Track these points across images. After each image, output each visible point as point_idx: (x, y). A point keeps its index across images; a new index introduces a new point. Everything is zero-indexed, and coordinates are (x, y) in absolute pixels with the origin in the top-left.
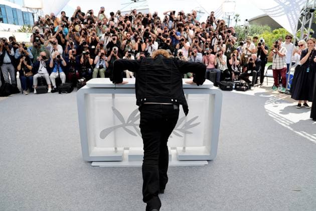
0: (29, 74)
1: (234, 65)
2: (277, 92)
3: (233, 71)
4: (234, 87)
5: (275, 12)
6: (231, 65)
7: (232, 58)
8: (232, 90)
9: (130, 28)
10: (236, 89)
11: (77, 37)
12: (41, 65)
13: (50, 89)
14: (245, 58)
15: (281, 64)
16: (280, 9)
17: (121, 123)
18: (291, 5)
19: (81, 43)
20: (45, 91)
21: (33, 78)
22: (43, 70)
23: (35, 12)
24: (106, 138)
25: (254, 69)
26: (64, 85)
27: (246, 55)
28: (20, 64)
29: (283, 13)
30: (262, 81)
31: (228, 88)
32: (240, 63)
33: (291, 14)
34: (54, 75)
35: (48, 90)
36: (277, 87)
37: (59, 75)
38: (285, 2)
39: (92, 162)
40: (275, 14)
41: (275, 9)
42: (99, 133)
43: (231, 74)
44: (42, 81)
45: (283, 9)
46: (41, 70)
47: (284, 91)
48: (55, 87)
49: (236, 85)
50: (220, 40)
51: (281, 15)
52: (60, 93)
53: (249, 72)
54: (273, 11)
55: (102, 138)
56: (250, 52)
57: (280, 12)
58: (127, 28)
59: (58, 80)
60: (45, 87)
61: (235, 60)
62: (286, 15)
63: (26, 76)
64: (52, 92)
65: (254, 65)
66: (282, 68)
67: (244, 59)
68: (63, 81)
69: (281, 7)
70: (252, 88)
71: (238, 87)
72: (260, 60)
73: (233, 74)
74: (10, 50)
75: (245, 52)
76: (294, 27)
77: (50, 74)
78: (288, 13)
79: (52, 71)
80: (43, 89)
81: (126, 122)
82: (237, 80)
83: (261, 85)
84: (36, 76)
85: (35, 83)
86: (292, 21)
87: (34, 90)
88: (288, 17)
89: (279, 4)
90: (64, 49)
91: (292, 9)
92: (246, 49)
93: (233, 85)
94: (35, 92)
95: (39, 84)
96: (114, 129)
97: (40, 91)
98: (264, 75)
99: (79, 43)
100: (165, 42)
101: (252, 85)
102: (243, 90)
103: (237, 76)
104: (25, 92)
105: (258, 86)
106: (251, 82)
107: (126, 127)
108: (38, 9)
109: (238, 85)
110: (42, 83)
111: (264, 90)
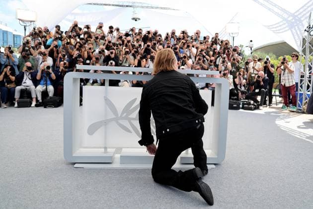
0: (11, 86)
1: (240, 84)
2: (287, 111)
3: (239, 90)
4: (241, 106)
5: (277, 29)
6: (237, 85)
7: (238, 77)
8: (239, 109)
9: (130, 44)
10: (243, 108)
11: (70, 51)
12: (25, 77)
13: (34, 103)
14: (252, 77)
15: (290, 80)
16: (285, 24)
18: (293, 21)
19: (75, 56)
21: (15, 89)
22: (27, 82)
23: (28, 25)
24: (94, 135)
25: (262, 87)
26: (51, 98)
27: (253, 73)
28: (3, 74)
29: (287, 29)
30: (270, 102)
31: (235, 107)
32: (247, 82)
33: (295, 29)
34: (40, 88)
35: (31, 103)
36: (288, 106)
37: (46, 88)
38: (288, 18)
39: (75, 163)
40: (279, 30)
41: (278, 25)
42: (87, 128)
43: (238, 93)
44: (26, 94)
45: (287, 24)
46: (25, 83)
47: (295, 110)
48: (41, 101)
49: (243, 104)
50: (224, 58)
52: (45, 107)
53: (257, 91)
54: (277, 27)
56: (257, 71)
57: (284, 28)
58: (126, 44)
59: (45, 94)
60: (28, 100)
61: (240, 79)
62: (290, 31)
63: (7, 88)
64: (37, 106)
65: (262, 83)
66: (291, 84)
67: (250, 78)
68: (51, 94)
69: (285, 22)
70: (261, 107)
71: (245, 106)
72: (267, 78)
73: (240, 94)
75: (252, 71)
76: (299, 43)
77: (36, 86)
78: (292, 28)
79: (39, 84)
80: (27, 102)
81: (119, 116)
83: (270, 105)
84: (18, 88)
85: (17, 96)
86: (297, 37)
87: (14, 104)
88: (292, 31)
89: (282, 20)
91: (295, 24)
92: (253, 67)
93: (240, 104)
94: (16, 105)
97: (21, 105)
98: (273, 94)
99: (73, 56)
101: (261, 105)
102: (251, 109)
103: (244, 95)
104: (4, 106)
105: (266, 106)
106: (259, 102)
108: (31, 22)
109: (245, 104)
111: (274, 110)
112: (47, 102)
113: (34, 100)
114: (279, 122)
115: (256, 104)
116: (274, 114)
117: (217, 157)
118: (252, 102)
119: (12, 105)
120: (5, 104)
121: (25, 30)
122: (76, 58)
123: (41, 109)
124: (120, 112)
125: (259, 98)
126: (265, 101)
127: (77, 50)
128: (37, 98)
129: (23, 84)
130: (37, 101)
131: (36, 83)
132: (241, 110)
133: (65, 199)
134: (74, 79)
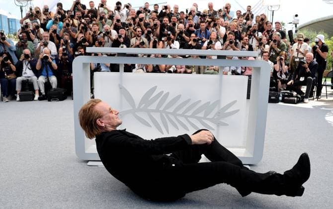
0: (11, 77)
1: (281, 72)
3: (279, 79)
4: (280, 98)
6: (277, 72)
7: (278, 63)
8: (278, 103)
9: (142, 23)
10: (284, 101)
12: (25, 66)
13: (37, 96)
14: (295, 62)
17: (132, 108)
20: (31, 98)
21: (16, 81)
22: (28, 73)
23: (24, 5)
25: (309, 74)
26: (55, 90)
27: (297, 58)
31: (273, 99)
32: (289, 69)
34: (42, 79)
35: (34, 97)
39: (88, 161)
43: (277, 83)
44: (28, 86)
46: (26, 73)
48: (44, 94)
49: (284, 96)
52: (49, 101)
53: (302, 79)
56: (302, 54)
59: (48, 85)
60: (31, 92)
61: (281, 65)
63: (7, 78)
64: (40, 99)
65: (308, 70)
67: (293, 64)
68: (54, 86)
70: (306, 100)
71: (286, 98)
72: (316, 63)
73: (280, 83)
75: (295, 54)
77: (38, 77)
79: (41, 75)
80: (29, 95)
81: (137, 107)
82: (284, 90)
83: (317, 98)
84: (19, 79)
85: (18, 88)
87: (16, 98)
92: (297, 49)
93: (279, 96)
94: (18, 99)
95: (23, 89)
97: (24, 98)
98: (323, 84)
101: (306, 97)
102: (293, 102)
103: (285, 85)
104: (6, 99)
105: (313, 99)
106: (304, 93)
109: (286, 96)
111: (322, 104)
112: (49, 95)
113: (37, 92)
114: (330, 119)
115: (299, 96)
116: (323, 108)
117: (252, 156)
118: (295, 94)
119: (14, 98)
120: (7, 97)
121: (22, 11)
122: (80, 42)
123: (45, 103)
124: (137, 103)
125: (304, 89)
126: (312, 92)
127: (81, 32)
128: (39, 91)
129: (24, 75)
130: (40, 93)
131: (38, 74)
132: (280, 103)
133: (81, 198)
134: (84, 64)
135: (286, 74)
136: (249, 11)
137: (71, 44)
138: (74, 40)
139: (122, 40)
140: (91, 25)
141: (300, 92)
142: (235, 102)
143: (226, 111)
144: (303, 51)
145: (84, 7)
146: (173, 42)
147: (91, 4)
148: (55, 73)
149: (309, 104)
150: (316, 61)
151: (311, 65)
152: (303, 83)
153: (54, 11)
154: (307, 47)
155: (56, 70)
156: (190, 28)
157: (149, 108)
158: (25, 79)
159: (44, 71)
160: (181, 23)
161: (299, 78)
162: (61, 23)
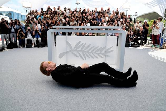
0: (23, 38)
1: (130, 35)
2: (154, 48)
3: (130, 37)
4: (130, 45)
5: (151, 5)
9: (75, 16)
10: (131, 46)
14: (136, 31)
15: (157, 32)
16: (155, 2)
17: (70, 50)
19: (50, 23)
22: (29, 36)
23: (28, 9)
24: (62, 58)
25: (142, 36)
27: (136, 29)
28: (18, 33)
29: (157, 4)
30: (145, 43)
31: (127, 46)
32: (133, 34)
33: (161, 5)
34: (35, 39)
35: (32, 46)
36: (154, 45)
40: (152, 6)
41: (152, 3)
42: (59, 55)
43: (129, 39)
44: (29, 41)
45: (157, 2)
46: (28, 36)
47: (158, 47)
48: (36, 45)
49: (131, 44)
51: (156, 6)
52: (38, 47)
53: (139, 38)
54: (151, 4)
55: (60, 58)
57: (155, 4)
58: (73, 16)
59: (37, 41)
61: (130, 32)
63: (21, 39)
64: (34, 47)
65: (141, 34)
66: (157, 34)
68: (40, 41)
70: (140, 46)
72: (144, 31)
73: (130, 39)
74: (15, 25)
75: (136, 28)
76: (163, 12)
77: (34, 38)
78: (159, 4)
80: (30, 45)
81: (73, 49)
82: (132, 42)
83: (145, 45)
84: (26, 39)
85: (26, 42)
86: (162, 9)
88: (159, 6)
90: (41, 26)
91: (161, 2)
92: (136, 26)
93: (130, 44)
94: (26, 47)
95: (28, 43)
96: (66, 53)
98: (147, 39)
100: (93, 23)
101: (141, 45)
102: (135, 47)
103: (132, 40)
104: (21, 47)
105: (143, 46)
106: (139, 43)
107: (73, 52)
108: (29, 7)
109: (133, 44)
110: (29, 42)
111: (147, 47)
112: (38, 45)
113: (33, 44)
114: (150, 53)
115: (138, 44)
116: (147, 49)
117: (119, 68)
118: (136, 43)
119: (24, 47)
120: (21, 46)
121: (27, 12)
122: (50, 24)
123: (37, 48)
124: (73, 48)
125: (140, 41)
126: (143, 43)
127: (51, 20)
128: (34, 43)
129: (28, 37)
130: (35, 44)
131: (33, 37)
132: (130, 47)
134: (52, 32)
135: (132, 35)
136: (117, 10)
137: (46, 25)
138: (48, 23)
139: (67, 23)
140: (54, 17)
141: (138, 43)
142: (112, 47)
143: (109, 51)
144: (139, 26)
145: (52, 10)
146: (87, 23)
147: (54, 8)
148: (40, 36)
149: (142, 47)
150: (145, 30)
151: (142, 32)
152: (139, 39)
153: (39, 11)
154: (141, 25)
155: (41, 35)
156: (94, 18)
157: (78, 50)
158: (28, 39)
159: (36, 36)
160: (90, 16)
161: (138, 37)
162: (43, 16)
